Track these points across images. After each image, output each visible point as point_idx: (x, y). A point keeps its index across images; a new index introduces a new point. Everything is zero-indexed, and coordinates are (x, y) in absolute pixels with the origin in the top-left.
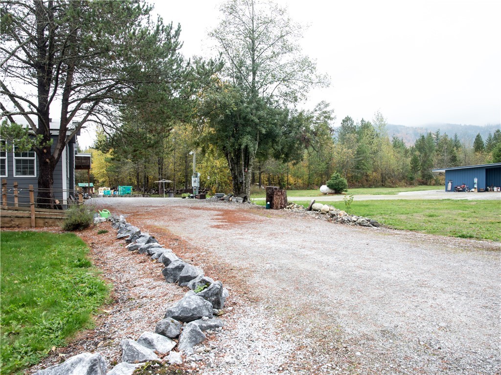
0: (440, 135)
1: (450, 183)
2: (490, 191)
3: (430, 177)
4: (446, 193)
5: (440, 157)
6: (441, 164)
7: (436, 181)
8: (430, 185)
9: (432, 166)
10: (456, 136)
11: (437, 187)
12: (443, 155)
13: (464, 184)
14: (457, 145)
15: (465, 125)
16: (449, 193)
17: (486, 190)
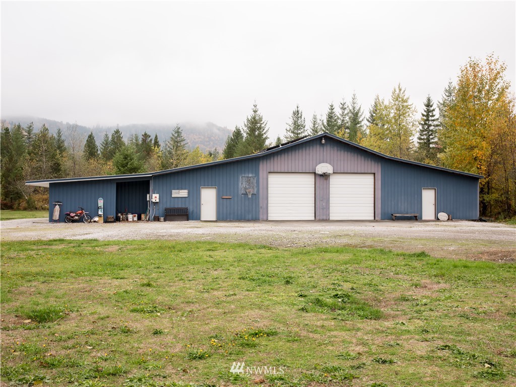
0: (33, 132)
1: (57, 207)
2: (123, 220)
3: (19, 196)
4: (52, 225)
5: (34, 164)
6: (37, 174)
7: (28, 202)
8: (18, 209)
9: (21, 178)
10: (59, 133)
11: (31, 213)
12: (40, 160)
13: (82, 209)
14: (60, 147)
15: (68, 124)
16: (55, 224)
17: (117, 220)
